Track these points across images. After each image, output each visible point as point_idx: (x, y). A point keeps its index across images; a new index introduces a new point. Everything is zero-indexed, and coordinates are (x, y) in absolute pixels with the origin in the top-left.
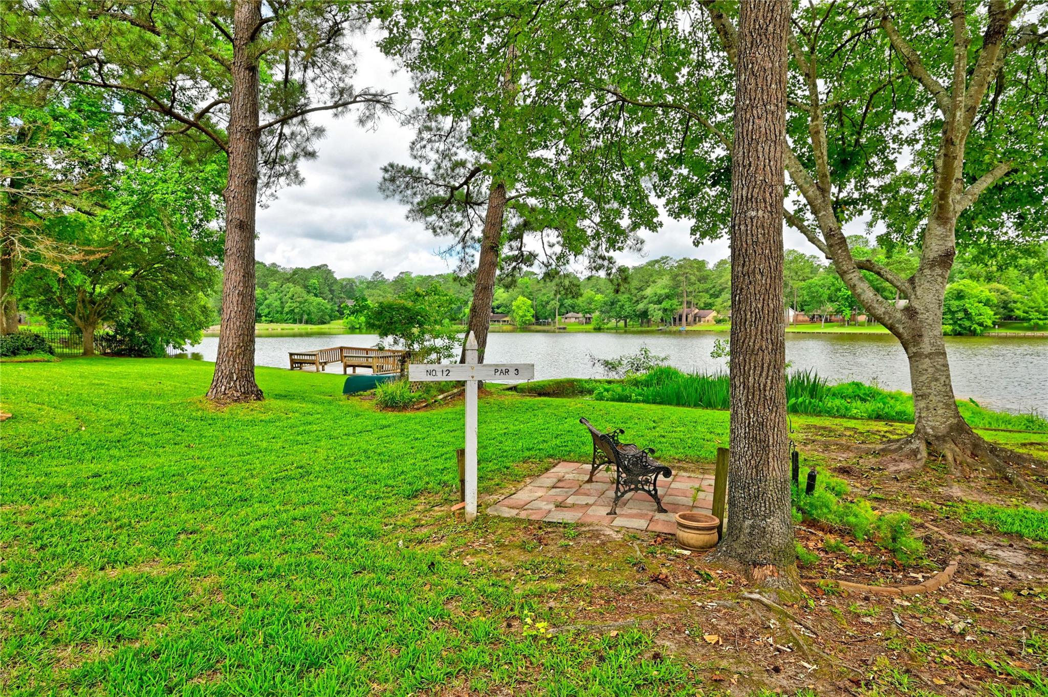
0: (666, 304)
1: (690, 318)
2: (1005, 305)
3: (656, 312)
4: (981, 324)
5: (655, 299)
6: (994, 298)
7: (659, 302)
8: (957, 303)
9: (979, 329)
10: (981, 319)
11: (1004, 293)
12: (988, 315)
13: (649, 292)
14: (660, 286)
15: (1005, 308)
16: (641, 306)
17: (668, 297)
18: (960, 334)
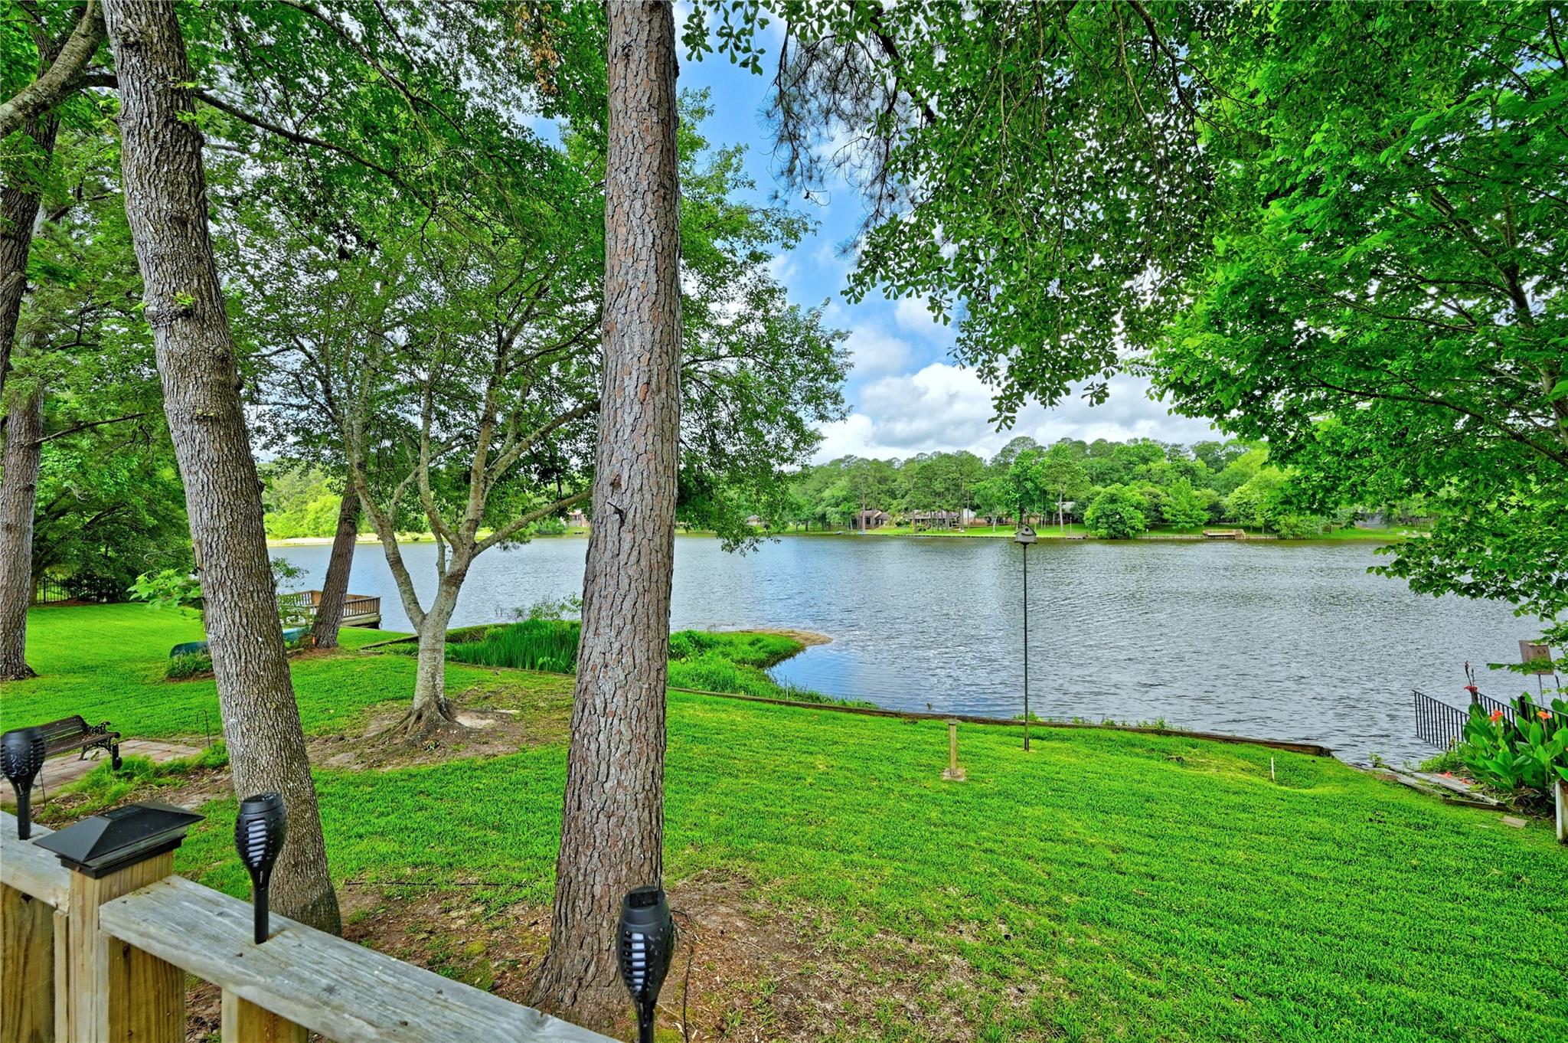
0: (843, 508)
1: (873, 522)
2: (1156, 508)
3: (834, 517)
4: (1133, 528)
5: (833, 501)
6: (1145, 501)
7: (837, 505)
8: (1111, 507)
9: (1131, 532)
10: (1134, 522)
11: (1157, 496)
12: (1139, 519)
13: (827, 494)
14: (839, 488)
15: (1156, 511)
16: (819, 509)
17: (845, 499)
18: (1115, 538)
